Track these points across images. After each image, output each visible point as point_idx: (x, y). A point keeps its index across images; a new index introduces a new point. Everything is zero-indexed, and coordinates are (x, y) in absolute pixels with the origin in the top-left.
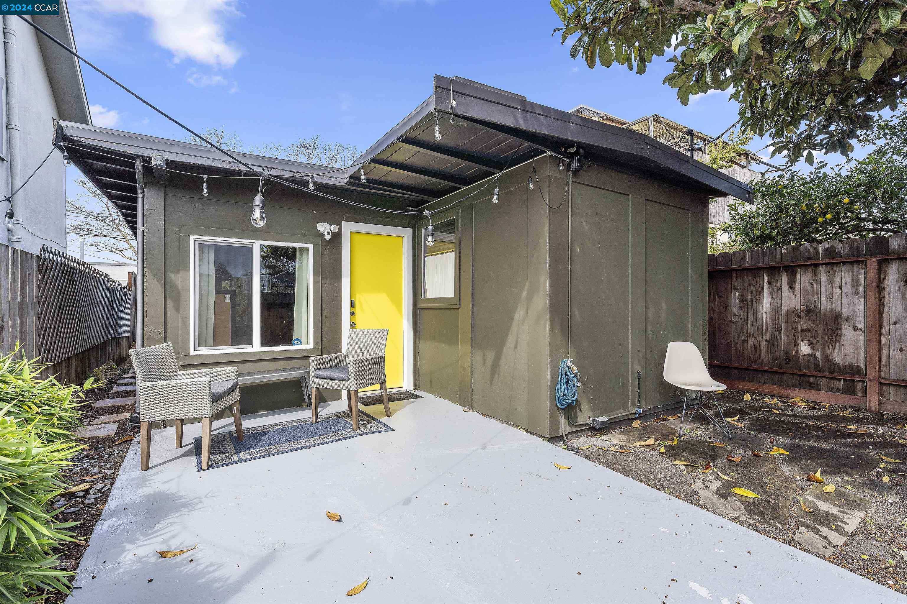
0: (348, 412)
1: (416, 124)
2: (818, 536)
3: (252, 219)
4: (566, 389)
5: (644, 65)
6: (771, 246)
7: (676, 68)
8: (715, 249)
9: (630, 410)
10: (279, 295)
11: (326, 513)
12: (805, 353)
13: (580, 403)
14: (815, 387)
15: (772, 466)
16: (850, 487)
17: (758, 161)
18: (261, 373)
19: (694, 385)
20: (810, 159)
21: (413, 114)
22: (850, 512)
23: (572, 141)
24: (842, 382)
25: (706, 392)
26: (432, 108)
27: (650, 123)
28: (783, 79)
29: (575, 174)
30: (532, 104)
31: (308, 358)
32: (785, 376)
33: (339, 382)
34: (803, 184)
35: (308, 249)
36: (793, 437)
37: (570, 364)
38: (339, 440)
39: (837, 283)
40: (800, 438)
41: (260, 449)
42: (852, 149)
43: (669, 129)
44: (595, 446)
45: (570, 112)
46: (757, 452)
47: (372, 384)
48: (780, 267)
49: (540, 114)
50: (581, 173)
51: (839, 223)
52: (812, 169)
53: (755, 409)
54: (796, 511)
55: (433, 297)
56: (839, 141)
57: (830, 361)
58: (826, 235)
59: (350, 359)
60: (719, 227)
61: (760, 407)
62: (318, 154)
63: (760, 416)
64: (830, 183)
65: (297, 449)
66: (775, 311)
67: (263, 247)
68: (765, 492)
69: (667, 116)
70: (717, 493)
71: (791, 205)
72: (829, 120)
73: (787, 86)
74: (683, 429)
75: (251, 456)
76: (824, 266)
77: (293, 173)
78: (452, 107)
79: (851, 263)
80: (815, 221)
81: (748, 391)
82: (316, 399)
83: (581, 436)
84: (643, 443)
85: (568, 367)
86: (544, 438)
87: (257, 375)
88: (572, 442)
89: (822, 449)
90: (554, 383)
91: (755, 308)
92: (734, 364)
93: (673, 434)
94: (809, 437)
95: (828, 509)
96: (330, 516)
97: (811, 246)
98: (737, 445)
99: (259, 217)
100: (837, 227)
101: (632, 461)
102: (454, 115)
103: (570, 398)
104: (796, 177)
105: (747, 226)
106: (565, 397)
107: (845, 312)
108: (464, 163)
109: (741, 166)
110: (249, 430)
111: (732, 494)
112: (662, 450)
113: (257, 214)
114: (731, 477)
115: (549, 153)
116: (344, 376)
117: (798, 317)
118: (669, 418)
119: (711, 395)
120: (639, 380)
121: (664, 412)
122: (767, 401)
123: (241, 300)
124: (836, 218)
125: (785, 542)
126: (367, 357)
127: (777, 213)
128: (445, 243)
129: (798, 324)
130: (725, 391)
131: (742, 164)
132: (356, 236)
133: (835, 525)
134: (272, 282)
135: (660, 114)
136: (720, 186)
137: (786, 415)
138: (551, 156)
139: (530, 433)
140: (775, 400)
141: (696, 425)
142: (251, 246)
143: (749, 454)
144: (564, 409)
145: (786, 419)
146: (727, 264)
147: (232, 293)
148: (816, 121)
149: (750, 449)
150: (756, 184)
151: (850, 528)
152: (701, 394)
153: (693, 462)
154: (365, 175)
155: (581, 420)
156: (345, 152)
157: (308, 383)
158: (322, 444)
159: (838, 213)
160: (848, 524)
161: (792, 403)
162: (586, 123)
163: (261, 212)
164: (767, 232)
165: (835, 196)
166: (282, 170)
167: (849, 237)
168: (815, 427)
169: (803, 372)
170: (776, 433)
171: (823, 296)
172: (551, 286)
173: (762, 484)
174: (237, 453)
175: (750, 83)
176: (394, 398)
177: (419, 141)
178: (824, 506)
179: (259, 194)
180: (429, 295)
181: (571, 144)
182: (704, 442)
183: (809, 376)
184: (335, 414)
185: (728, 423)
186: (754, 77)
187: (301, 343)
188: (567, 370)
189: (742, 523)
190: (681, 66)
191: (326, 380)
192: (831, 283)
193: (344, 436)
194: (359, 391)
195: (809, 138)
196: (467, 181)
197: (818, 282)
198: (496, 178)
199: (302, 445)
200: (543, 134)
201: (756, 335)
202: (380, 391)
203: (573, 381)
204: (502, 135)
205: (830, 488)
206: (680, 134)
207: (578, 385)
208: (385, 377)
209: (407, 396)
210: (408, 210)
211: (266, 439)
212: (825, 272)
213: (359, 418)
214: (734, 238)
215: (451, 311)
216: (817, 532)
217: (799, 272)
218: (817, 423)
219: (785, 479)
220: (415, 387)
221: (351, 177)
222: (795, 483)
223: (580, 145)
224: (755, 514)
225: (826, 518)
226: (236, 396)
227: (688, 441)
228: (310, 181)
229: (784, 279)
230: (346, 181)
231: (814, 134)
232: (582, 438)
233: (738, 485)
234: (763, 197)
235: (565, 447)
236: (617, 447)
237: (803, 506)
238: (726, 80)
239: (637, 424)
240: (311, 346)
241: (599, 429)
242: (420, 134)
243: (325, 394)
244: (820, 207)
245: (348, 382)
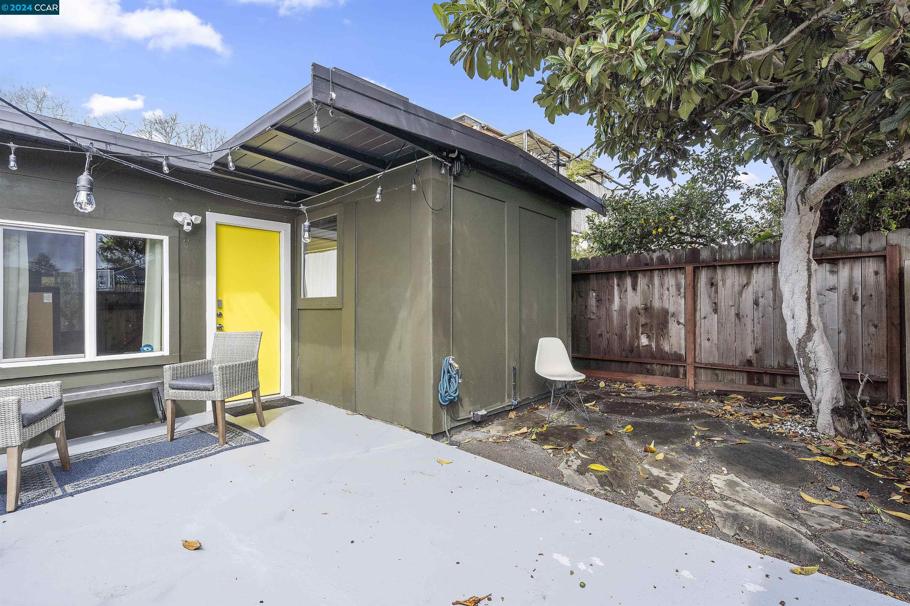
0: (213, 425)
1: (292, 113)
2: (651, 498)
3: (74, 202)
4: (448, 387)
5: (518, 83)
6: (619, 253)
7: (543, 90)
8: (577, 254)
9: (507, 402)
10: (123, 294)
11: (182, 542)
12: (644, 344)
13: (461, 399)
14: (650, 373)
15: (620, 443)
16: (674, 454)
17: (611, 180)
18: (97, 387)
19: (560, 376)
20: (647, 182)
21: (289, 102)
22: (674, 474)
23: (453, 147)
24: (670, 368)
25: (570, 382)
26: (309, 97)
27: (524, 137)
28: (627, 112)
29: (456, 178)
30: (415, 107)
31: (161, 366)
32: (630, 365)
33: (201, 392)
34: (642, 202)
35: (162, 241)
36: (635, 416)
37: (451, 362)
38: (202, 457)
39: (665, 287)
40: (640, 417)
41: (94, 478)
42: (675, 176)
43: (540, 144)
44: (475, 439)
45: (452, 119)
46: (609, 431)
47: (243, 391)
48: (626, 271)
49: (422, 117)
50: (462, 178)
51: (667, 236)
52: (648, 190)
53: (608, 394)
54: (636, 479)
55: (314, 297)
56: (667, 168)
57: (662, 350)
58: (658, 245)
59: (215, 366)
60: (581, 235)
61: (612, 392)
62: (178, 134)
63: (612, 400)
64: (661, 203)
65: (145, 473)
66: (622, 308)
67: (103, 237)
68: (613, 465)
69: (538, 133)
70: (577, 471)
71: (634, 219)
72: (660, 150)
73: (630, 118)
74: (551, 416)
75: (81, 488)
76: (657, 271)
77: (141, 153)
78: (332, 99)
79: (675, 269)
80: (650, 233)
81: (603, 379)
82: (172, 413)
83: (462, 430)
84: (518, 432)
85: (450, 364)
86: (428, 435)
87: (90, 390)
88: (454, 437)
89: (655, 424)
90: (437, 381)
91: (608, 307)
92: (592, 356)
93: (543, 421)
94: (647, 415)
95: (659, 473)
96: (186, 545)
97: (648, 254)
98: (593, 427)
99: (85, 201)
100: (666, 239)
101: (508, 450)
102: (333, 108)
103: (452, 394)
104: (637, 196)
105: (601, 235)
106: (447, 394)
107: (671, 310)
108: (346, 159)
109: (598, 183)
110: (78, 456)
111: (589, 470)
112: (534, 437)
113: (82, 196)
114: (589, 455)
115: (432, 156)
116: (208, 385)
117: (639, 314)
118: (540, 407)
119: (573, 384)
120: (515, 374)
121: (536, 402)
122: (616, 386)
123: (71, 299)
124: (665, 232)
125: (627, 506)
126: (236, 363)
127: (624, 225)
128: (326, 241)
129: (639, 320)
130: (586, 380)
131: (598, 181)
132: (223, 229)
133: (663, 487)
134: (115, 279)
135: (533, 130)
136: (579, 198)
137: (630, 397)
138: (433, 159)
139: (414, 431)
140: (623, 386)
141: (562, 412)
142: (83, 235)
143: (602, 434)
144: (446, 405)
145: (630, 401)
146: (587, 268)
147: (55, 292)
148: (652, 150)
149: (604, 429)
150: (608, 200)
151: (673, 488)
152: (566, 384)
153: (558, 445)
154: (233, 162)
155: (463, 415)
156: (212, 135)
157: (161, 396)
158: (179, 464)
159: (667, 228)
160: (672, 484)
161: (635, 387)
162: (468, 131)
163: (88, 194)
164: (616, 241)
165: (664, 213)
166: (126, 147)
167: (674, 248)
168: (652, 407)
169: (643, 360)
170: (623, 414)
171: (657, 296)
172: (434, 286)
173: (611, 458)
174: (61, 486)
175: (602, 112)
176: (269, 406)
177: (296, 130)
178: (656, 472)
179: (86, 173)
180: (310, 295)
181: (452, 149)
182: (568, 426)
183: (647, 363)
184: (197, 429)
185: (587, 407)
186: (605, 106)
187: (152, 349)
188: (449, 367)
189: (595, 495)
190: (548, 89)
191: (184, 391)
192: (662, 285)
193: (208, 453)
194: (226, 400)
195: (646, 163)
196: (350, 177)
197: (653, 285)
198: (379, 177)
199: (153, 468)
200: (424, 137)
201: (608, 330)
202: (252, 400)
203: (455, 378)
204: (384, 134)
205: (660, 456)
206: (549, 149)
207: (460, 381)
208: (258, 384)
209: (285, 402)
210: (286, 204)
211: (103, 465)
212: (658, 276)
213: (227, 431)
214: (592, 245)
215: (333, 311)
216: (650, 494)
217: (640, 275)
218: (653, 402)
219: (629, 453)
220: (293, 393)
221: (216, 163)
222: (636, 455)
223: (461, 152)
224: (606, 485)
225: (657, 481)
226: (60, 416)
227: (555, 427)
228: (164, 163)
229: (629, 281)
230: (211, 167)
231: (650, 160)
232: (464, 432)
233: (593, 462)
234: (613, 211)
235: (448, 442)
236: (495, 438)
237: (641, 474)
238: (583, 107)
239: (512, 415)
240: (166, 352)
241: (479, 422)
242: (297, 124)
243: (184, 407)
244: (654, 222)
245: (213, 391)
